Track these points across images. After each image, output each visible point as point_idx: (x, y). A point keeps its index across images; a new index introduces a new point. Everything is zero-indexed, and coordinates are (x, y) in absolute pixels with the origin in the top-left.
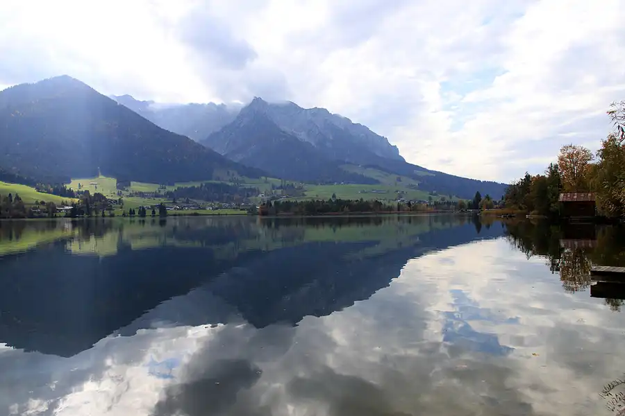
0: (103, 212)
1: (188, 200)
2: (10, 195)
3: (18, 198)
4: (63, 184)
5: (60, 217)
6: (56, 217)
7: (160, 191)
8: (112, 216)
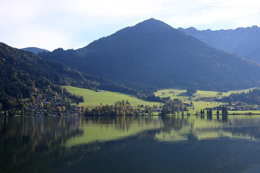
0: (183, 112)
1: (240, 103)
2: (123, 100)
3: (127, 103)
4: (152, 92)
5: (155, 115)
6: (152, 115)
7: (218, 96)
8: (189, 115)
